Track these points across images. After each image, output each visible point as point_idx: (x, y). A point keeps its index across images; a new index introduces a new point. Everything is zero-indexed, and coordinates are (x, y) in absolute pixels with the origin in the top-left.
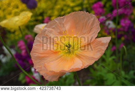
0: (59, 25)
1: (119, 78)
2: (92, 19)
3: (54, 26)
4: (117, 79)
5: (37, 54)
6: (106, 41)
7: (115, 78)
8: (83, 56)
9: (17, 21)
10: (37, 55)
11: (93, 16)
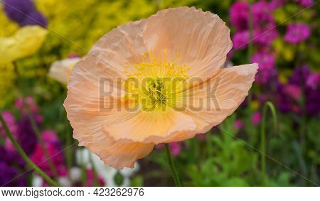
0: (130, 41)
2: (211, 25)
3: (116, 44)
5: (79, 106)
6: (247, 71)
10: (79, 108)
11: (213, 19)
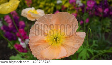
0: (47, 20)
1: (85, 47)
2: (73, 19)
3: (43, 21)
4: (84, 48)
5: (33, 43)
6: (82, 36)
7: (83, 47)
8: (67, 45)
9: (8, 9)
10: (33, 44)
11: (73, 17)
